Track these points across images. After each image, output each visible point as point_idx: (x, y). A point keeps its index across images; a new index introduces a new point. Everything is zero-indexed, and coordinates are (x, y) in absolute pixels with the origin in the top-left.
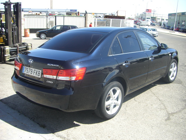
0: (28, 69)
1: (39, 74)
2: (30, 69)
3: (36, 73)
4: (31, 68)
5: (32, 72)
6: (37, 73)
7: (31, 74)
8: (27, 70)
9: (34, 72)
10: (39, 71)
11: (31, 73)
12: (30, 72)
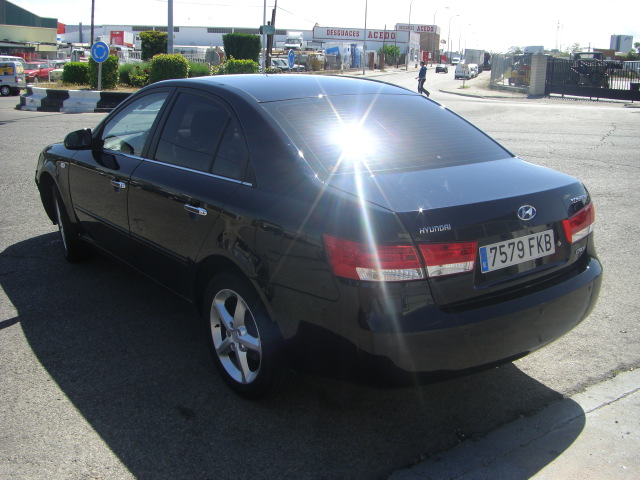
0: (503, 250)
1: (548, 245)
2: (513, 244)
3: (539, 245)
4: (516, 240)
5: (522, 249)
6: (543, 245)
7: (521, 257)
8: (501, 254)
9: (531, 247)
10: (546, 235)
11: (521, 253)
12: (516, 252)
